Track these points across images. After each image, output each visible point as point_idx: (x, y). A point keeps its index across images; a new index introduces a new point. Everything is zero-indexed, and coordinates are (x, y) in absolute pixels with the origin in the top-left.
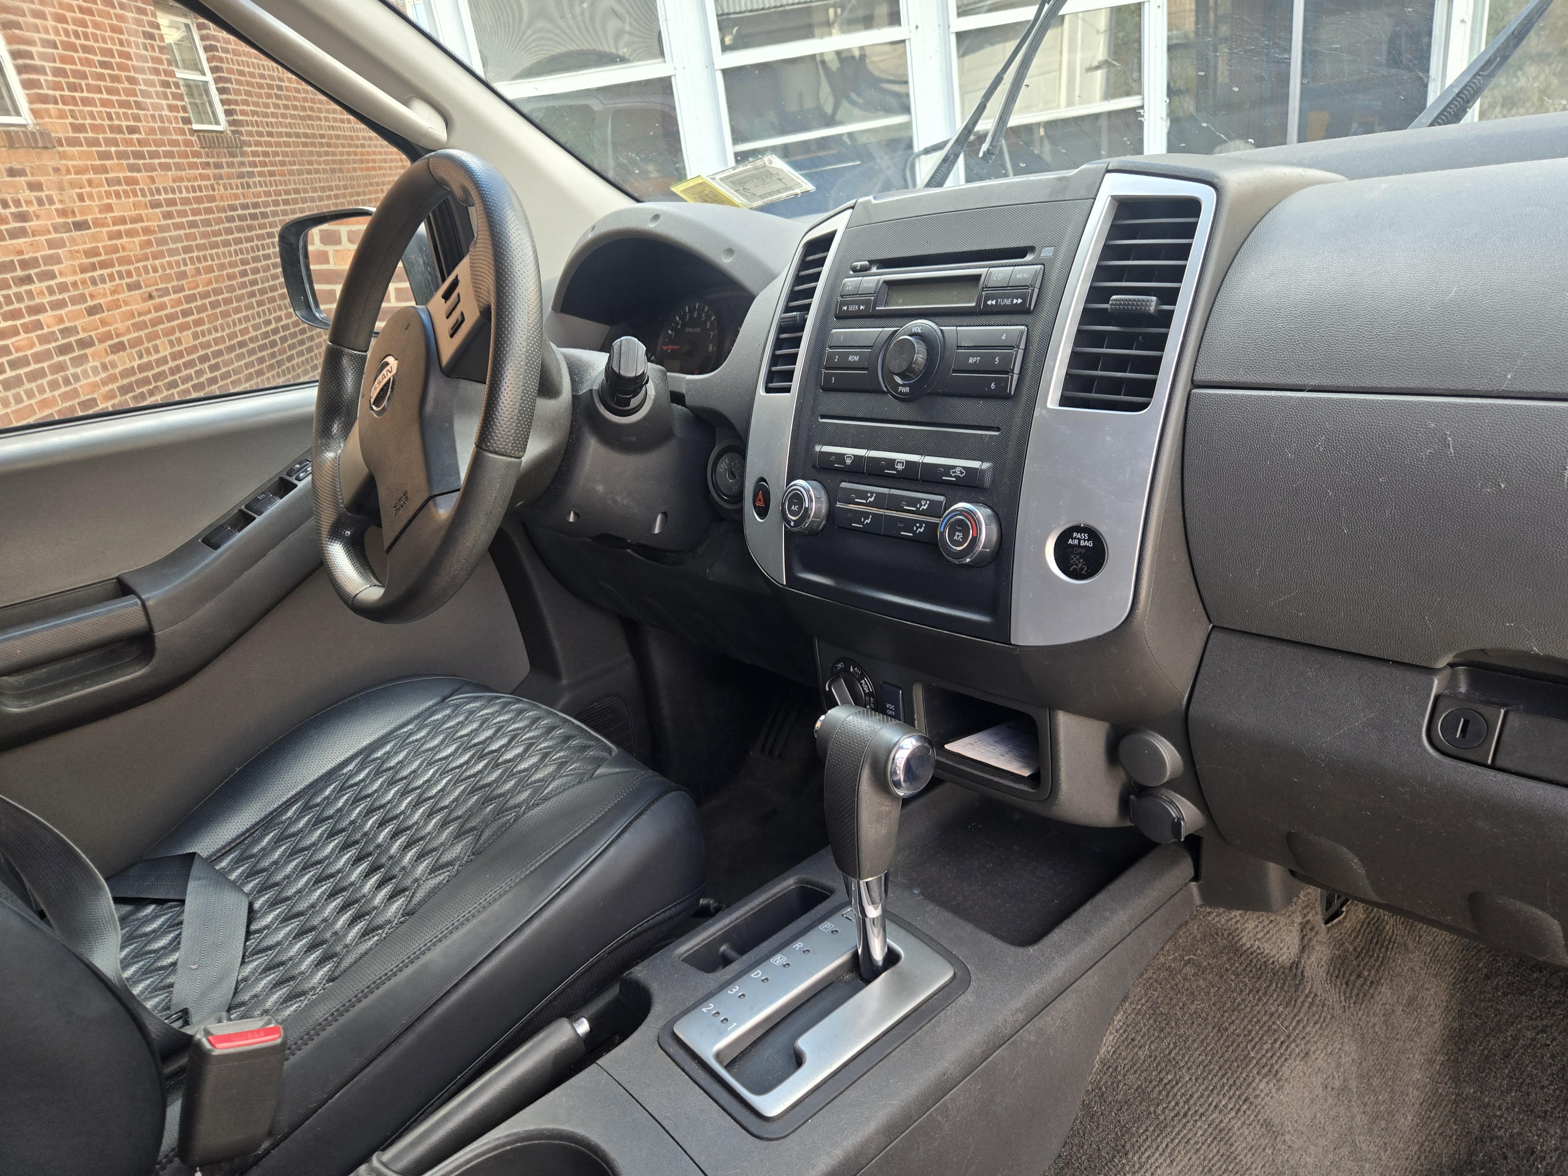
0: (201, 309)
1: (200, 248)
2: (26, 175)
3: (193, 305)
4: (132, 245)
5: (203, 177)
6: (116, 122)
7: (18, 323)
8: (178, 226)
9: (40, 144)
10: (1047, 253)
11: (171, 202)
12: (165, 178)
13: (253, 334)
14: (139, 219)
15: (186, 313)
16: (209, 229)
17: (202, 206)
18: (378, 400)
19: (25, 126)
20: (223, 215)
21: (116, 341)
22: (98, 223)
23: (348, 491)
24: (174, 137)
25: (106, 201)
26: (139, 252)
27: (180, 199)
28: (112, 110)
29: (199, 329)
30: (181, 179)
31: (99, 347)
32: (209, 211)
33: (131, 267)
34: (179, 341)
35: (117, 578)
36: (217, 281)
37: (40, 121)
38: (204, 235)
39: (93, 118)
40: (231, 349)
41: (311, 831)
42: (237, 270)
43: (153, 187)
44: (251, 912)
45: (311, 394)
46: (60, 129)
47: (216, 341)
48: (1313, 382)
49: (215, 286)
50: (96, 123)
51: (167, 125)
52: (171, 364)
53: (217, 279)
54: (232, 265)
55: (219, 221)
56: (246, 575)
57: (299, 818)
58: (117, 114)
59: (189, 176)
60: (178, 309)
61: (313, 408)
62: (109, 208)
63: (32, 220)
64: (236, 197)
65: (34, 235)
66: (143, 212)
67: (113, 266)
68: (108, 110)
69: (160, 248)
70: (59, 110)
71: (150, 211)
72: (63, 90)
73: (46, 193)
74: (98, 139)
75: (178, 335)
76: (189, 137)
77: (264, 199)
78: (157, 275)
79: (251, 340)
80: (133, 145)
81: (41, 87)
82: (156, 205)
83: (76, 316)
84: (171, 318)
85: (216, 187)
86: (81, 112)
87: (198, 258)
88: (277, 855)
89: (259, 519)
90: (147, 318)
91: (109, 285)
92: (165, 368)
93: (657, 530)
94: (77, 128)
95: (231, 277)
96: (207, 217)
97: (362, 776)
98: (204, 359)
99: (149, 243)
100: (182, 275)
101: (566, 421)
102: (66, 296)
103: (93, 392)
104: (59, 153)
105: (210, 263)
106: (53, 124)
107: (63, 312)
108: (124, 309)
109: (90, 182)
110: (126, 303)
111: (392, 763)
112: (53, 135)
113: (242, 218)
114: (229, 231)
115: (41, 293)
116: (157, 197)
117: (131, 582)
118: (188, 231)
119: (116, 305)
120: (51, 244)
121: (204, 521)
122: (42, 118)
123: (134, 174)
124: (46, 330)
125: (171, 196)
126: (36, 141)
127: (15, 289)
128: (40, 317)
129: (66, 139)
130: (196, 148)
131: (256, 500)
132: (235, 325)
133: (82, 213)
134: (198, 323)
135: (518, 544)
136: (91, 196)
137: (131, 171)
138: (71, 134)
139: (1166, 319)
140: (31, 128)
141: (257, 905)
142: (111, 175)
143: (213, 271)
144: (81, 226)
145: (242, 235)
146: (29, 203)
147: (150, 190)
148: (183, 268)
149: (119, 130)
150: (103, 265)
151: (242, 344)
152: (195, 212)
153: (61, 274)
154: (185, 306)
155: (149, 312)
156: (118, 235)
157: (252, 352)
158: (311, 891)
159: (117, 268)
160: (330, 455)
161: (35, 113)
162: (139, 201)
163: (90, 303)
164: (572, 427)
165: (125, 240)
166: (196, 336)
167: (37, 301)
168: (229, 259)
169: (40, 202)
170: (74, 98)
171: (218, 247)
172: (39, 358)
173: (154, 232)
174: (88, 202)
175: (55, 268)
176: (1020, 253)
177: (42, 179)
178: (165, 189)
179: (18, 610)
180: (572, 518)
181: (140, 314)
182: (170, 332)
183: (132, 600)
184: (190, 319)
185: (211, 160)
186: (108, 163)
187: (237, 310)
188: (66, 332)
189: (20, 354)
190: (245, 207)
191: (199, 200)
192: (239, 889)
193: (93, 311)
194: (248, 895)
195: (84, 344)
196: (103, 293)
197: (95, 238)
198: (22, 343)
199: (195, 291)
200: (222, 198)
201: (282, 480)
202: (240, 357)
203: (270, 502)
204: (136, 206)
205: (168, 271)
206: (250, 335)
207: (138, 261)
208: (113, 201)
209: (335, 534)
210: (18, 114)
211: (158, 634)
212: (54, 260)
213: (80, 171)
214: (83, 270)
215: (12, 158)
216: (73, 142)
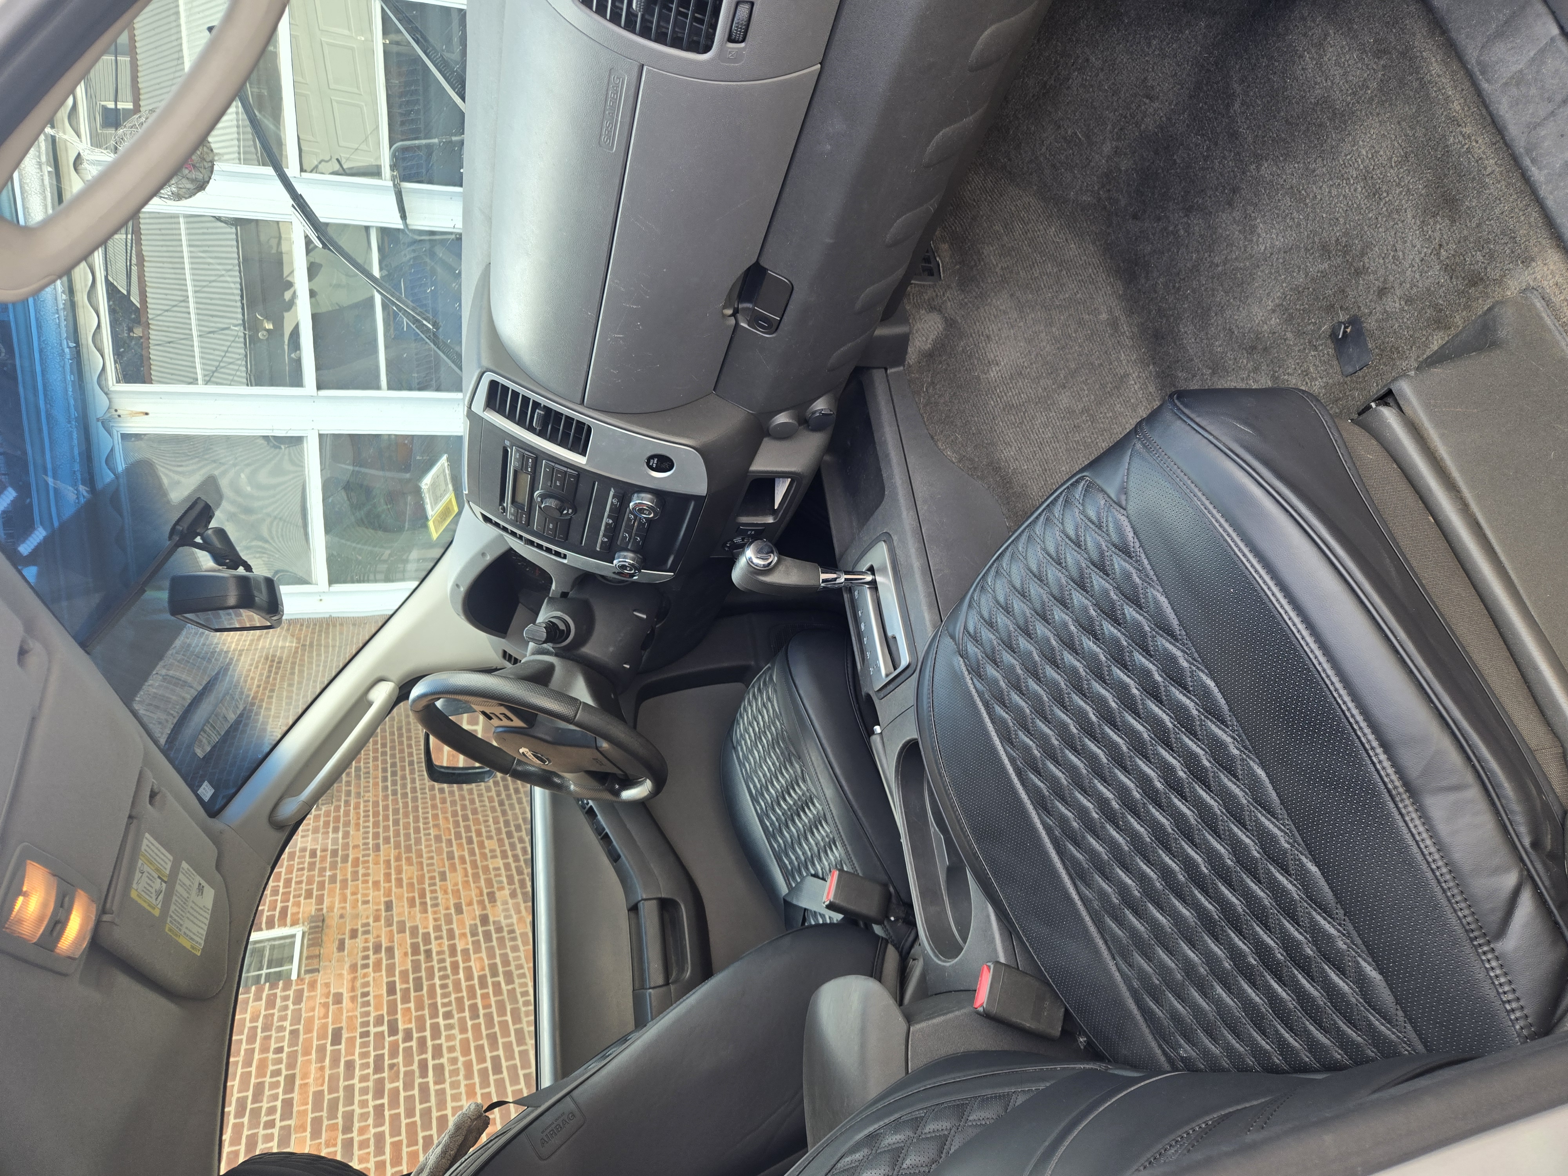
0: (468, 829)
1: (417, 819)
2: (344, 939)
3: (464, 835)
4: (409, 872)
5: (357, 807)
6: (306, 865)
7: (461, 965)
8: (397, 834)
9: (320, 924)
10: (507, 443)
11: (376, 836)
12: (356, 839)
13: (493, 793)
14: (388, 863)
15: (470, 841)
16: (401, 811)
17: (381, 813)
18: (544, 762)
19: (304, 933)
20: (390, 798)
21: (485, 897)
22: (388, 893)
23: (594, 784)
24: (321, 823)
25: (370, 884)
26: (415, 868)
27: (374, 828)
28: (296, 867)
29: (484, 834)
30: (358, 825)
31: (489, 911)
32: (386, 808)
33: (427, 876)
34: (492, 851)
35: (629, 910)
36: (446, 812)
37: (301, 921)
38: (406, 815)
39: (301, 882)
40: (504, 813)
41: (785, 837)
42: (438, 795)
43: (362, 847)
44: (816, 876)
45: (538, 791)
46: (308, 908)
47: (496, 822)
48: (586, 367)
49: (449, 815)
50: (305, 880)
51: (310, 827)
52: (511, 860)
53: (444, 812)
54: (433, 798)
55: (395, 802)
56: (639, 844)
57: (778, 842)
58: (299, 864)
59: (355, 818)
60: (466, 846)
61: (547, 792)
62: (376, 884)
63: (381, 941)
64: (376, 784)
65: (393, 942)
66: (382, 859)
67: (424, 889)
68: (295, 870)
69: (414, 851)
70: (293, 905)
71: (381, 853)
72: (277, 900)
73: (359, 927)
74: (318, 882)
75: (487, 851)
76: (322, 812)
77: (379, 763)
78: (435, 857)
79: (499, 795)
80: (326, 856)
81: (274, 916)
82: (377, 848)
83: (462, 923)
84: (472, 853)
85: (366, 798)
86: (295, 890)
87: (425, 823)
88: (793, 857)
89: (607, 830)
90: (470, 871)
91: (439, 894)
92: (513, 865)
93: (645, 616)
94: (309, 895)
95: (444, 801)
96: (391, 810)
97: (763, 804)
98: (510, 835)
99: (408, 859)
100: (438, 839)
101: (570, 663)
102: (444, 928)
103: (525, 922)
104: (328, 912)
105: (430, 815)
106: (303, 913)
107: (457, 932)
108: (460, 887)
109: (354, 893)
110: (456, 884)
111: (759, 786)
112: (313, 913)
113: (394, 783)
114: (405, 795)
115: (440, 945)
116: (371, 846)
117: (632, 903)
118: (401, 827)
119: (456, 893)
120: (402, 930)
121: (605, 860)
122: (299, 919)
123: (350, 859)
124: (470, 947)
125: (371, 835)
126: (318, 927)
127: (435, 963)
128: (459, 949)
129: (317, 904)
130: (332, 808)
131: (596, 829)
132: (484, 806)
133: (379, 904)
134: (479, 833)
135: (654, 679)
136: (367, 895)
137: (347, 861)
138: (314, 900)
139: (548, 410)
140: (306, 929)
141: (813, 872)
142: (349, 877)
143: (437, 815)
144: (389, 906)
145: (409, 786)
146: (366, 941)
147: (364, 850)
148: (432, 837)
149: (312, 866)
150: (423, 895)
151: (501, 803)
152: (386, 818)
153: (426, 928)
154: (464, 841)
155: (465, 869)
156: (399, 881)
157: (509, 797)
158: (810, 844)
159: (426, 886)
160: (572, 787)
161: (294, 923)
162: (373, 860)
163: (453, 911)
164: (572, 660)
165: (404, 876)
166: (490, 838)
167: (446, 948)
168: (428, 800)
169: (367, 932)
170: (283, 894)
171: (418, 806)
172: (491, 955)
173: (400, 853)
174: (370, 898)
175: (421, 931)
176: (505, 452)
177: (348, 928)
178: (364, 838)
179: (635, 964)
180: (628, 666)
181: (466, 876)
182: (484, 856)
183: (641, 905)
184: (475, 839)
185: (343, 798)
186: (339, 878)
187: (472, 802)
188: (474, 934)
189: (487, 969)
190: (385, 779)
191: (376, 814)
192: (804, 877)
193: (459, 909)
194: (807, 875)
195: (484, 920)
196: (446, 901)
197: (400, 898)
198: (478, 965)
199: (453, 831)
200: (376, 796)
201: (587, 813)
202: (512, 807)
203: (599, 822)
204: (377, 863)
205: (433, 848)
206: (495, 796)
207: (422, 869)
208: (371, 879)
209: (617, 794)
210: (293, 936)
211: (663, 896)
212: (414, 931)
213: (344, 899)
214: (425, 911)
215: (330, 947)
216: (320, 900)
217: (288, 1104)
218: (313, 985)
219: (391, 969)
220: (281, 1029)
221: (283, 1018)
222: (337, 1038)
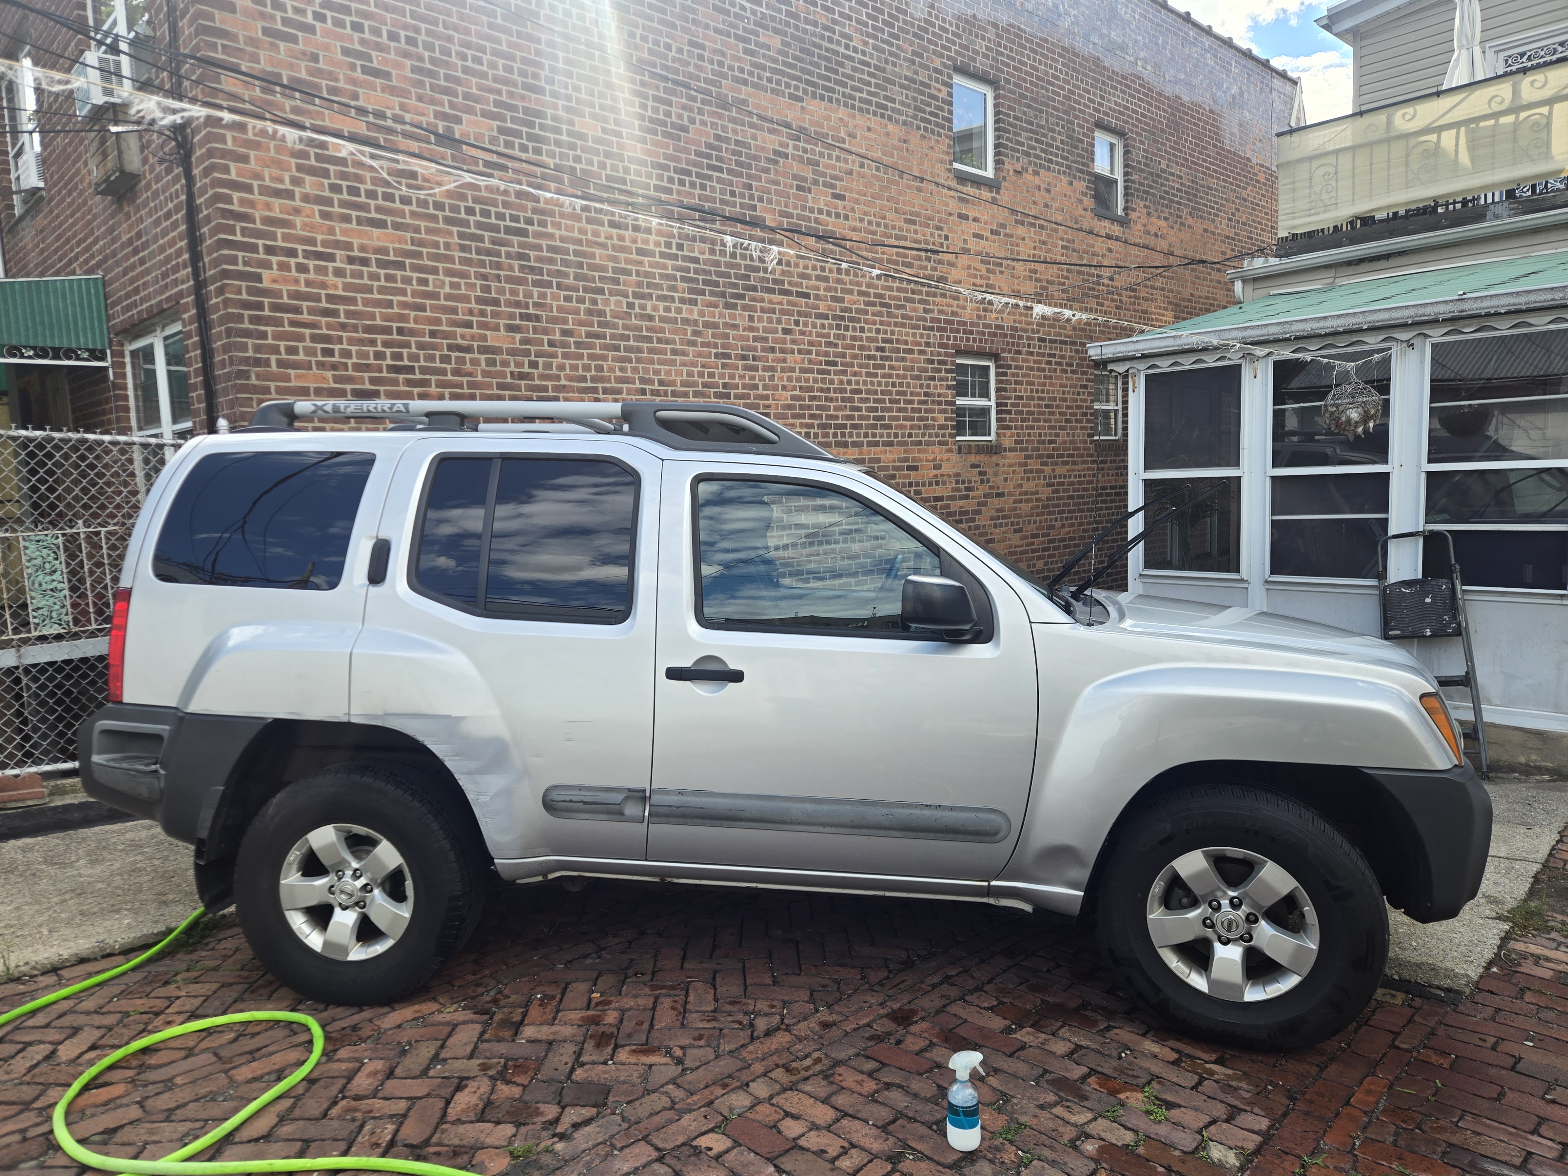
0: (1056, 548)
1: (1072, 512)
2: (980, 467)
3: (1051, 545)
4: (1026, 507)
5: (1090, 469)
6: (1043, 438)
8: (1059, 498)
9: (994, 451)
11: (1061, 484)
12: (1061, 471)
14: (1037, 493)
15: (1045, 550)
16: (1081, 501)
17: (1082, 487)
19: (989, 441)
22: (1011, 494)
24: (1078, 446)
25: (1020, 482)
26: (1029, 511)
27: (1068, 482)
28: (1043, 432)
29: (1049, 560)
30: (1075, 472)
32: (1086, 490)
33: (1021, 520)
34: (1034, 565)
37: (999, 439)
38: (1076, 504)
39: (1030, 436)
42: (1090, 526)
43: (1052, 474)
46: (1007, 442)
49: (1071, 535)
50: (1030, 439)
51: (1076, 438)
53: (1074, 531)
54: (1088, 523)
55: (1090, 497)
58: (1045, 434)
59: (1081, 470)
60: (1041, 547)
62: (1020, 486)
63: (974, 491)
64: (1109, 481)
65: (973, 499)
66: (1040, 489)
67: (1011, 518)
69: (1044, 510)
70: (1012, 433)
71: (1046, 488)
72: (1019, 422)
73: (987, 477)
74: (1027, 448)
76: (1088, 445)
78: (1035, 526)
80: (1049, 451)
81: (1007, 421)
82: (1050, 485)
84: (1035, 551)
85: (1097, 475)
87: (1067, 518)
90: (1019, 550)
91: (1004, 529)
99: (1037, 507)
100: (1051, 527)
102: (977, 532)
104: (1003, 456)
105: (1073, 521)
106: (1005, 440)
108: (1008, 544)
109: (1014, 472)
110: (1011, 541)
112: (1004, 446)
116: (1053, 481)
118: (1066, 501)
119: (1003, 541)
120: (979, 504)
122: (1000, 437)
123: (1044, 468)
125: (1062, 480)
126: (992, 450)
129: (1010, 448)
130: (1091, 452)
133: (1003, 488)
134: (1051, 556)
136: (1012, 480)
138: (1013, 446)
140: (992, 443)
142: (1029, 467)
143: (1073, 526)
144: (1000, 495)
145: (1102, 506)
146: (976, 482)
147: (1050, 476)
148: (1054, 523)
149: (1043, 444)
150: (1006, 517)
152: (1076, 490)
153: (979, 520)
154: (1046, 546)
155: (1021, 547)
156: (1019, 501)
159: (1013, 520)
161: (998, 434)
162: (1040, 483)
165: (1023, 504)
166: (1046, 564)
168: (1087, 520)
169: (982, 482)
170: (1023, 426)
171: (1083, 512)
173: (1043, 501)
174: (1009, 483)
175: (978, 517)
177: (988, 469)
178: (1060, 476)
181: (1016, 548)
182: (1030, 560)
184: (1046, 553)
185: (1099, 459)
186: (1029, 461)
191: (1081, 483)
196: (998, 534)
197: (1006, 502)
199: (1056, 537)
200: (1098, 482)
204: (1037, 485)
205: (1043, 524)
207: (1027, 517)
208: (1024, 482)
210: (989, 435)
212: (979, 512)
213: (1010, 466)
214: (992, 519)
215: (974, 459)
216: (1012, 450)
217: (876, 444)
218: (950, 451)
219: (952, 498)
220: (924, 435)
221: (930, 435)
222: (910, 468)
